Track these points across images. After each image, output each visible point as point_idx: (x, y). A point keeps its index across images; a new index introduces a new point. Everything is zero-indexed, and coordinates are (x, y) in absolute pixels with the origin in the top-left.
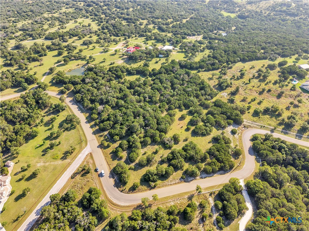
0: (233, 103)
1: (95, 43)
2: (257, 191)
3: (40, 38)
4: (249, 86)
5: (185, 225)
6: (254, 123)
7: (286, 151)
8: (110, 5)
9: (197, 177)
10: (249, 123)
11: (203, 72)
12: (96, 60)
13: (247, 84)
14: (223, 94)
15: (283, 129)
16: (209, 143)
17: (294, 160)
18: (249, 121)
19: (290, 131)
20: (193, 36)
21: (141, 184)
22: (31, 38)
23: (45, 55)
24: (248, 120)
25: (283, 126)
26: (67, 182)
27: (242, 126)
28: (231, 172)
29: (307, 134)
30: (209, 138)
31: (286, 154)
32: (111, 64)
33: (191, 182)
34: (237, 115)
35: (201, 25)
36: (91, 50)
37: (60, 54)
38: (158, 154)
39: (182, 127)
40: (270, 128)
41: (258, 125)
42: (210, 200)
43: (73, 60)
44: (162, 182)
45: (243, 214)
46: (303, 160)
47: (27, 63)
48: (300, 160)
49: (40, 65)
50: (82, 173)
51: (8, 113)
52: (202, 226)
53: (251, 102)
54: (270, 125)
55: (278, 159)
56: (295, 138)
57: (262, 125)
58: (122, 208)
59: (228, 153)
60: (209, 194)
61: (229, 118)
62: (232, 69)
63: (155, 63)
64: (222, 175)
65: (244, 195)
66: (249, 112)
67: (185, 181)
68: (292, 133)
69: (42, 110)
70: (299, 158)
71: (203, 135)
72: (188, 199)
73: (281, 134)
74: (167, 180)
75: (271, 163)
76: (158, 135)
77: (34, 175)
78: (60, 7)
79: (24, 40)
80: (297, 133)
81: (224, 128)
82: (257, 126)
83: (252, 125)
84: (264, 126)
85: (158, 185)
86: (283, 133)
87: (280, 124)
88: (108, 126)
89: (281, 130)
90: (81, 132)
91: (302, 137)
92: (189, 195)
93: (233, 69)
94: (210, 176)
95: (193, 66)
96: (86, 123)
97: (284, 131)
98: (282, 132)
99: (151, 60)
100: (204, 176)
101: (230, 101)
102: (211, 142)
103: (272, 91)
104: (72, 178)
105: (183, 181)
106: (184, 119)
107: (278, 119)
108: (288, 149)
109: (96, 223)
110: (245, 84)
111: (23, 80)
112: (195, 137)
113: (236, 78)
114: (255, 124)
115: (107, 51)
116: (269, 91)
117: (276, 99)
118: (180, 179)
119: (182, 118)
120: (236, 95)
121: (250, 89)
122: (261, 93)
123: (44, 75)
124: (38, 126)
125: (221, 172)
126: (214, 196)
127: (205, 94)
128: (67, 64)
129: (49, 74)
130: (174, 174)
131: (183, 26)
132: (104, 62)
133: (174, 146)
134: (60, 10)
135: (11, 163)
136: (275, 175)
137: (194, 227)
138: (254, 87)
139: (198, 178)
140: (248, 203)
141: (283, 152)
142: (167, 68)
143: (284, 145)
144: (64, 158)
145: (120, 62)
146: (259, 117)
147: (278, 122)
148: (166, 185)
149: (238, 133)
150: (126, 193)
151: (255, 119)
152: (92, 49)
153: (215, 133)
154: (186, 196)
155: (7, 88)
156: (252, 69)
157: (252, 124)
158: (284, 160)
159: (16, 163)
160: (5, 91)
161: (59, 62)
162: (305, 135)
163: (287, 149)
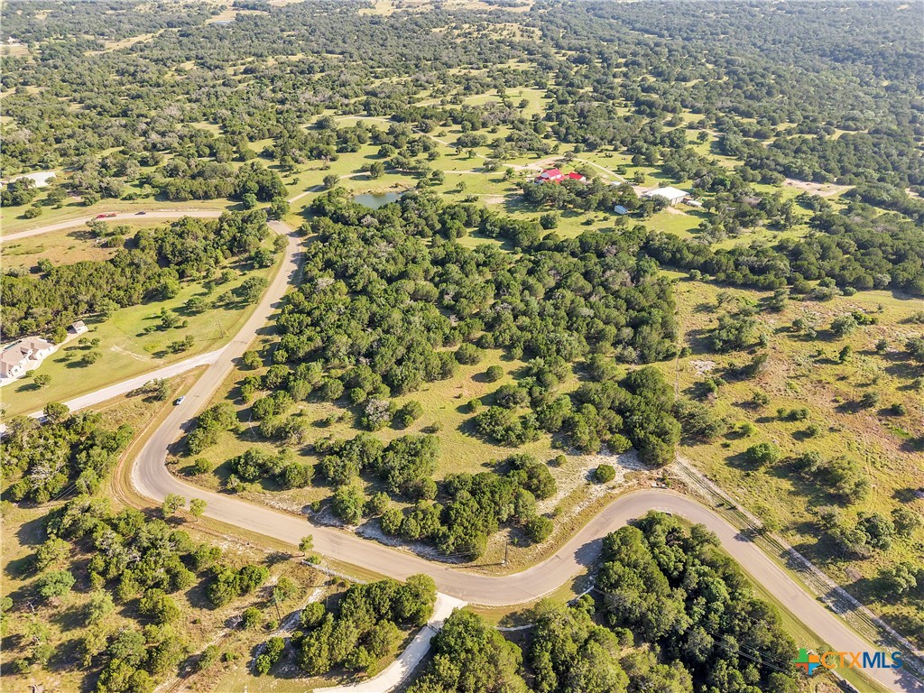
0: (701, 401)
1: (488, 146)
2: (449, 646)
3: (385, 115)
4: (827, 373)
5: (194, 605)
6: (710, 482)
7: (709, 609)
8: (639, 65)
9: (350, 526)
10: (690, 474)
11: (706, 282)
12: (443, 182)
13: (827, 361)
14: (698, 363)
15: (799, 548)
16: (485, 465)
17: (717, 653)
18: (694, 470)
19: (822, 565)
20: (812, 181)
21: (216, 472)
22: (365, 113)
23: (353, 151)
24: (700, 464)
25: (813, 541)
26: (113, 399)
27: (657, 473)
28: (454, 565)
29: (889, 610)
30: (501, 454)
31: (704, 621)
32: (466, 201)
33: (323, 527)
34: (662, 434)
35: (888, 156)
36: (460, 159)
37: (382, 154)
38: (326, 429)
39: (459, 397)
40: (750, 522)
41: (714, 494)
42: (314, 594)
43: (398, 172)
44: (262, 490)
45: (352, 681)
46: (755, 675)
47: (301, 158)
48: (742, 667)
49: (321, 169)
50: (150, 395)
51: (171, 239)
52: (224, 634)
53: (773, 419)
54: (761, 512)
55: (650, 616)
56: (819, 599)
57: (731, 500)
58: (129, 495)
59: (497, 513)
60: (327, 578)
61: (628, 430)
62: (823, 304)
63: (583, 224)
64: (419, 559)
65: (418, 640)
66: (726, 446)
67: (311, 519)
68: (822, 576)
69: (233, 254)
70: (740, 658)
71: (492, 439)
72: (267, 558)
73: (773, 558)
74: (275, 493)
75: (616, 615)
76: (369, 387)
77: (84, 363)
78: (508, 56)
79: (349, 114)
80: (847, 588)
81: (580, 449)
82: (709, 497)
83: (692, 485)
84: (733, 508)
85: (245, 493)
86: (784, 561)
87: (804, 528)
88: (292, 326)
89: (787, 547)
90: (242, 320)
91: (853, 608)
92: (281, 550)
93: (829, 304)
94: (386, 542)
95: (682, 259)
96: (272, 306)
97: (797, 554)
98: (785, 554)
99: (577, 214)
100: (369, 532)
101: (697, 389)
102: (493, 466)
103: (906, 418)
104: (129, 395)
105: (307, 516)
106: (490, 382)
107: (815, 509)
108: (722, 609)
109: (56, 491)
110: (815, 362)
111: (256, 187)
112: (467, 434)
113: (802, 333)
114: (709, 488)
115: (493, 170)
116: (895, 411)
117: (894, 447)
118: (306, 507)
119: (488, 376)
120: (742, 380)
121: (820, 382)
122: (850, 407)
123: (309, 189)
124: (194, 280)
125: (428, 550)
126: (335, 592)
127: (632, 343)
128: (375, 178)
129: (322, 189)
130: (308, 489)
131: (813, 150)
132: (459, 192)
133: (385, 429)
134: (501, 63)
135: (82, 329)
136: (571, 648)
137: (203, 623)
138: (843, 378)
139: (351, 528)
140: (403, 666)
141: (695, 609)
142: (590, 240)
143: (722, 590)
144: (159, 355)
145: (493, 202)
146: (748, 475)
147: (809, 518)
148: (261, 503)
149: (611, 484)
150: (171, 472)
151: (726, 472)
152: (465, 159)
153: (538, 449)
154: (271, 550)
155: (219, 196)
156: (907, 326)
157: (699, 481)
158: (674, 631)
159: (89, 331)
160: (214, 201)
161: (363, 170)
162: (875, 610)
163: (719, 605)
